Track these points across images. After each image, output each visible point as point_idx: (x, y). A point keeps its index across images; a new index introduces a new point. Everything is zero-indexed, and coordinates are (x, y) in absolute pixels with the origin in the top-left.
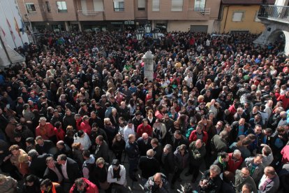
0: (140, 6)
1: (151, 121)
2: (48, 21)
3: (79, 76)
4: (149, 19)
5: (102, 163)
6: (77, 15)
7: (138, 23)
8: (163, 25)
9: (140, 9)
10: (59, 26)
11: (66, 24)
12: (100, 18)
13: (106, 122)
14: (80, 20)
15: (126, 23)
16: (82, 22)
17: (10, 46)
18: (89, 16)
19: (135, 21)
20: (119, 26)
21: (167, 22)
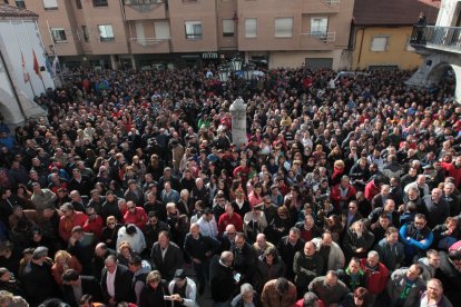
0: (227, 30)
1: (241, 205)
2: (84, 55)
4: (240, 49)
5: (157, 279)
6: (129, 45)
7: (223, 57)
8: (263, 58)
9: (226, 35)
10: (102, 62)
11: (112, 59)
12: (165, 50)
13: (170, 208)
14: (134, 52)
15: (205, 56)
16: (136, 56)
17: (26, 94)
18: (148, 46)
19: (219, 53)
20: (193, 61)
21: (268, 54)
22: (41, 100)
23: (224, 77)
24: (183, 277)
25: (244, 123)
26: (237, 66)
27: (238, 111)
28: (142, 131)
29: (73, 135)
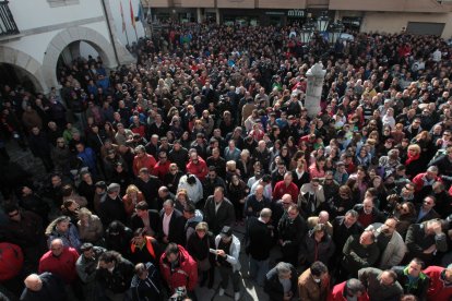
1: (300, 176)
2: (174, 8)
3: (204, 92)
4: (331, 7)
5: (204, 230)
7: (310, 15)
8: (355, 19)
10: (188, 15)
11: (199, 12)
12: (250, 5)
13: (230, 166)
14: (219, 6)
15: (290, 13)
16: (221, 10)
17: (121, 42)
18: (234, 1)
19: (306, 11)
21: (362, 15)
22: (133, 49)
23: (306, 38)
24: (229, 234)
25: (319, 91)
26: (322, 26)
27: (316, 77)
28: (215, 87)
29: (154, 83)
